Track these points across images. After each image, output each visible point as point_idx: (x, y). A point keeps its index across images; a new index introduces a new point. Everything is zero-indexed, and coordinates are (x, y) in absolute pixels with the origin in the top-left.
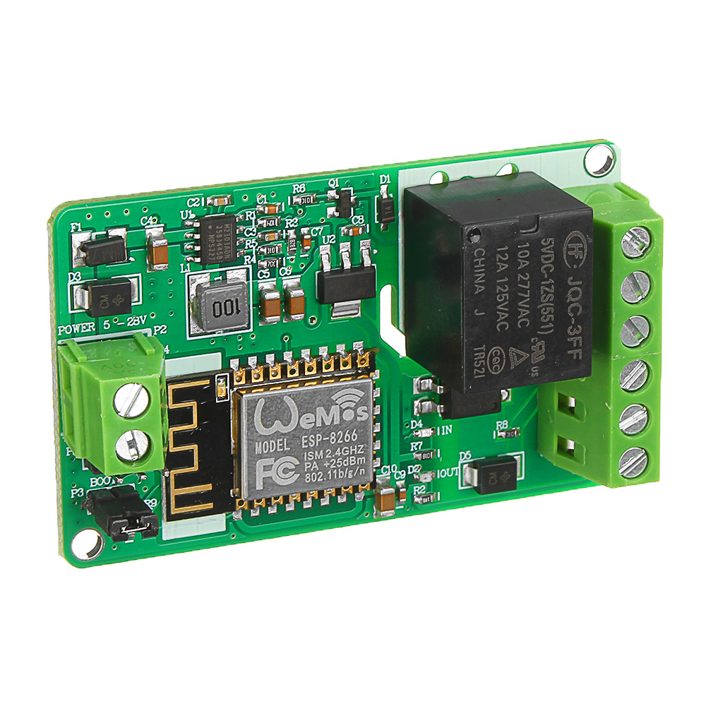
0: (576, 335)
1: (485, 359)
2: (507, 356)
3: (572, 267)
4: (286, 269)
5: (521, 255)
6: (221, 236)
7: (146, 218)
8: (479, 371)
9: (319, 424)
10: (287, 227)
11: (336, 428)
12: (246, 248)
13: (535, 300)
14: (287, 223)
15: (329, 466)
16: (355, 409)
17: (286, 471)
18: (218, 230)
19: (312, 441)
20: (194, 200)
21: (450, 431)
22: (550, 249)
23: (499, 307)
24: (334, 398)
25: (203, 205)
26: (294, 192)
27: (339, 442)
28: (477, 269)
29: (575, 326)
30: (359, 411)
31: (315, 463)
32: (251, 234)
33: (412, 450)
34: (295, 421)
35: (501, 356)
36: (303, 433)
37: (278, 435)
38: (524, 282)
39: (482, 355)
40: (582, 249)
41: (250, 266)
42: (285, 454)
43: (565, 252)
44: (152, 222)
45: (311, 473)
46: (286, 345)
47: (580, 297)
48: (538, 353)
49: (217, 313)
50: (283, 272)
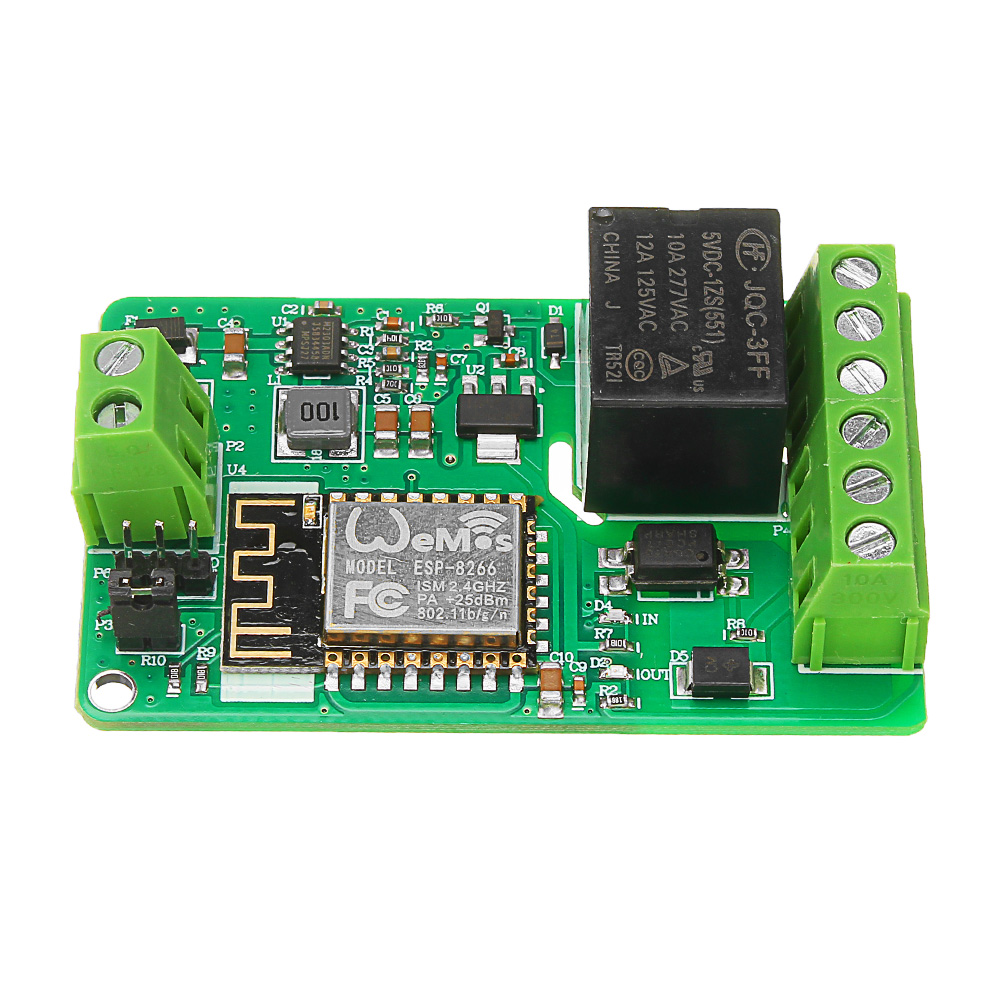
0: (759, 350)
1: (623, 361)
2: (656, 363)
3: (750, 269)
4: (414, 397)
5: (673, 246)
6: (318, 334)
7: (225, 320)
8: (612, 374)
9: (440, 548)
10: (417, 349)
11: (466, 557)
12: (360, 366)
13: (695, 300)
14: (417, 345)
15: (454, 603)
16: (493, 537)
17: (388, 600)
18: (315, 327)
19: (429, 567)
20: (290, 307)
21: (656, 622)
22: (715, 245)
23: (641, 303)
24: (462, 519)
25: (303, 313)
26: (428, 312)
27: (469, 573)
28: (608, 255)
29: (757, 339)
30: (499, 539)
31: (432, 596)
32: (367, 352)
33: (597, 637)
34: (405, 540)
35: (646, 360)
36: (417, 556)
38: (680, 279)
39: (618, 356)
40: (764, 250)
41: (364, 388)
42: (389, 579)
43: (738, 251)
44: (232, 326)
45: (426, 608)
46: (412, 484)
47: (764, 304)
48: (703, 365)
49: (307, 416)
50: (410, 399)
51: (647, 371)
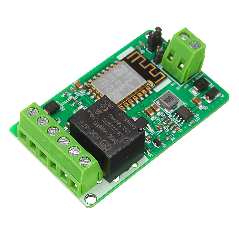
0: (85, 126)
2: (101, 110)
3: (103, 141)
5: (121, 134)
6: (186, 114)
7: (207, 108)
8: (107, 102)
11: (114, 89)
13: (106, 127)
17: (118, 73)
18: (188, 115)
20: (198, 119)
21: (73, 112)
22: (114, 141)
23: (116, 119)
25: (195, 120)
26: (173, 137)
27: (110, 87)
28: (131, 124)
29: (88, 128)
32: (175, 121)
33: (80, 102)
35: (103, 109)
36: (122, 83)
37: (128, 78)
38: (114, 129)
39: (109, 106)
41: (168, 115)
42: (122, 76)
43: (108, 142)
44: (204, 108)
46: (141, 104)
47: (93, 136)
48: (93, 116)
49: (170, 97)
50: (158, 119)
51: (101, 107)
